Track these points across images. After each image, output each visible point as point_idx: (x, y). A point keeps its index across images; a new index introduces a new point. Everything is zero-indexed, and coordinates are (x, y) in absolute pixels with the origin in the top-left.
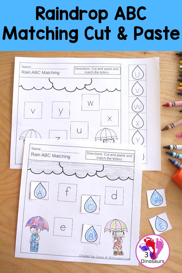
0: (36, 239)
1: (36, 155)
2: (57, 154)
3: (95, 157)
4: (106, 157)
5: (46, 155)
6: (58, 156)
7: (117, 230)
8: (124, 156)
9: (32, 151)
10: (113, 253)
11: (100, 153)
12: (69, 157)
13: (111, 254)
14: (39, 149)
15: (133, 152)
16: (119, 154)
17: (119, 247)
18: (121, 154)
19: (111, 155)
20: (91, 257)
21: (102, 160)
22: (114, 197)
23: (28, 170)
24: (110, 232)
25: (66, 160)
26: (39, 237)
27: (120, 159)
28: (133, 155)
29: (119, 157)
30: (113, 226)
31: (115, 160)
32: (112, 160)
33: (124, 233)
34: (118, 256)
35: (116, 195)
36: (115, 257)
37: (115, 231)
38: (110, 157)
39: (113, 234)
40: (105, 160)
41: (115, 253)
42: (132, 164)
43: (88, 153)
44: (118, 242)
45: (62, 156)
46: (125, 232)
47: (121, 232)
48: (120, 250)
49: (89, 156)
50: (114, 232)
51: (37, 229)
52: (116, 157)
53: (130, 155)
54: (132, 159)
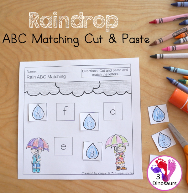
0: (38, 160)
1: (32, 78)
2: (52, 75)
3: (90, 74)
4: (102, 73)
5: (41, 77)
6: (53, 77)
7: (118, 145)
8: (120, 70)
9: (27, 74)
10: (115, 168)
11: (96, 70)
12: (64, 77)
13: (114, 170)
14: (34, 72)
15: (129, 66)
16: (115, 69)
17: (121, 162)
18: (116, 69)
19: (107, 71)
20: (93, 174)
21: (98, 76)
22: (113, 112)
23: (25, 93)
24: (111, 148)
25: (62, 80)
26: (40, 158)
27: (116, 74)
28: (129, 69)
29: (115, 72)
30: (114, 142)
31: (111, 76)
32: (108, 75)
33: (125, 148)
34: (121, 171)
35: (115, 111)
36: (118, 172)
37: (116, 146)
38: (105, 73)
39: (115, 149)
40: (101, 76)
41: (118, 168)
42: (129, 78)
43: (83, 71)
44: (120, 157)
45: (57, 77)
46: (127, 146)
47: (123, 147)
48: (122, 165)
49: (84, 74)
50: (115, 148)
51: (37, 150)
52: (112, 72)
53: (126, 68)
54: (128, 73)
